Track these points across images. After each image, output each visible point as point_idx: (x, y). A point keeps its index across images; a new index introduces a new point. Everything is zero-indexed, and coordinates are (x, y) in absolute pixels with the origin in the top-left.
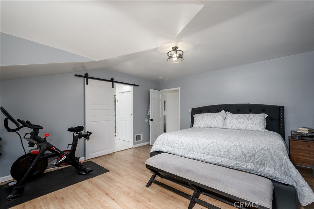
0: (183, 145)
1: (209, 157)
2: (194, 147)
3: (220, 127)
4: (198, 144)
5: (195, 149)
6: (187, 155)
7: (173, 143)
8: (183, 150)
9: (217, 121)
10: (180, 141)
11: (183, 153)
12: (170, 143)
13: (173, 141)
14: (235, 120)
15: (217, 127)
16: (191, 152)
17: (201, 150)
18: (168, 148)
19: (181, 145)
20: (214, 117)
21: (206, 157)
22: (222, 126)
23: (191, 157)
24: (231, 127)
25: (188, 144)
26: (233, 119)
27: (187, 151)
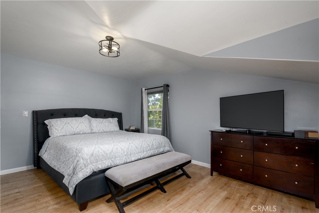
0: (124, 152)
1: (145, 153)
2: (133, 150)
3: (89, 132)
4: (136, 146)
5: (134, 151)
6: (129, 160)
7: (112, 154)
8: (125, 157)
9: (85, 126)
10: (120, 149)
11: (126, 160)
12: (109, 155)
13: (112, 151)
14: (101, 124)
15: (86, 133)
16: (132, 156)
17: (139, 150)
18: (107, 163)
19: (122, 152)
20: (81, 122)
21: (143, 155)
22: (90, 131)
23: (133, 160)
24: (98, 131)
25: (128, 149)
26: (99, 123)
27: (128, 156)
